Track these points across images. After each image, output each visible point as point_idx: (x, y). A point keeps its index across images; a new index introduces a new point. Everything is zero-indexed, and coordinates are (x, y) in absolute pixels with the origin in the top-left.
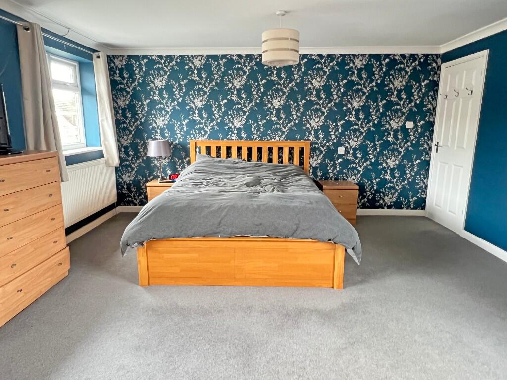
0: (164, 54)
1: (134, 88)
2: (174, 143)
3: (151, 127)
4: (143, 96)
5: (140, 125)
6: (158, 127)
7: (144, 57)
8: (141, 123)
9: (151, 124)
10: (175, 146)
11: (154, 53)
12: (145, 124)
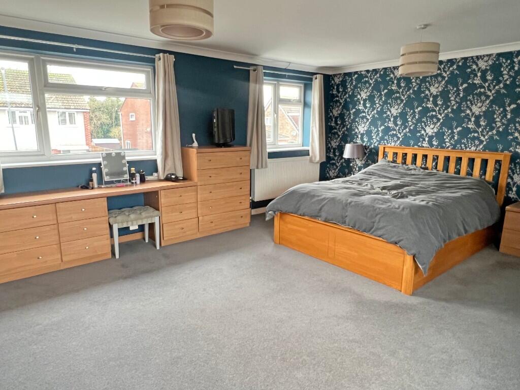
0: (371, 69)
1: (346, 100)
2: (370, 147)
3: (354, 132)
4: (351, 106)
5: (346, 130)
6: (359, 132)
7: (356, 73)
8: (347, 129)
9: (354, 130)
10: (371, 150)
11: (362, 68)
12: (350, 130)
